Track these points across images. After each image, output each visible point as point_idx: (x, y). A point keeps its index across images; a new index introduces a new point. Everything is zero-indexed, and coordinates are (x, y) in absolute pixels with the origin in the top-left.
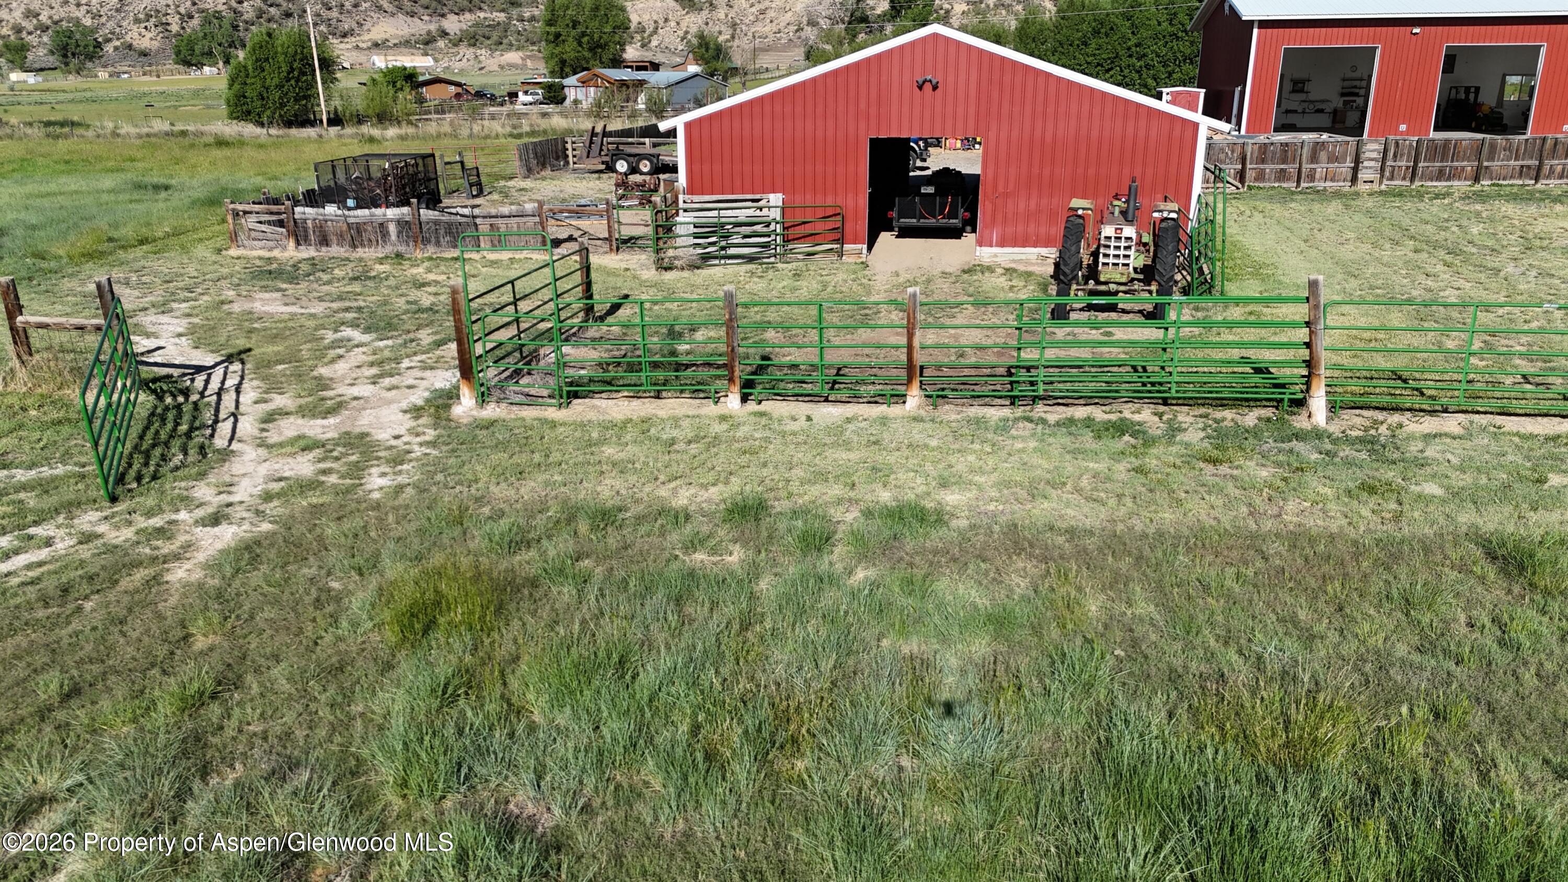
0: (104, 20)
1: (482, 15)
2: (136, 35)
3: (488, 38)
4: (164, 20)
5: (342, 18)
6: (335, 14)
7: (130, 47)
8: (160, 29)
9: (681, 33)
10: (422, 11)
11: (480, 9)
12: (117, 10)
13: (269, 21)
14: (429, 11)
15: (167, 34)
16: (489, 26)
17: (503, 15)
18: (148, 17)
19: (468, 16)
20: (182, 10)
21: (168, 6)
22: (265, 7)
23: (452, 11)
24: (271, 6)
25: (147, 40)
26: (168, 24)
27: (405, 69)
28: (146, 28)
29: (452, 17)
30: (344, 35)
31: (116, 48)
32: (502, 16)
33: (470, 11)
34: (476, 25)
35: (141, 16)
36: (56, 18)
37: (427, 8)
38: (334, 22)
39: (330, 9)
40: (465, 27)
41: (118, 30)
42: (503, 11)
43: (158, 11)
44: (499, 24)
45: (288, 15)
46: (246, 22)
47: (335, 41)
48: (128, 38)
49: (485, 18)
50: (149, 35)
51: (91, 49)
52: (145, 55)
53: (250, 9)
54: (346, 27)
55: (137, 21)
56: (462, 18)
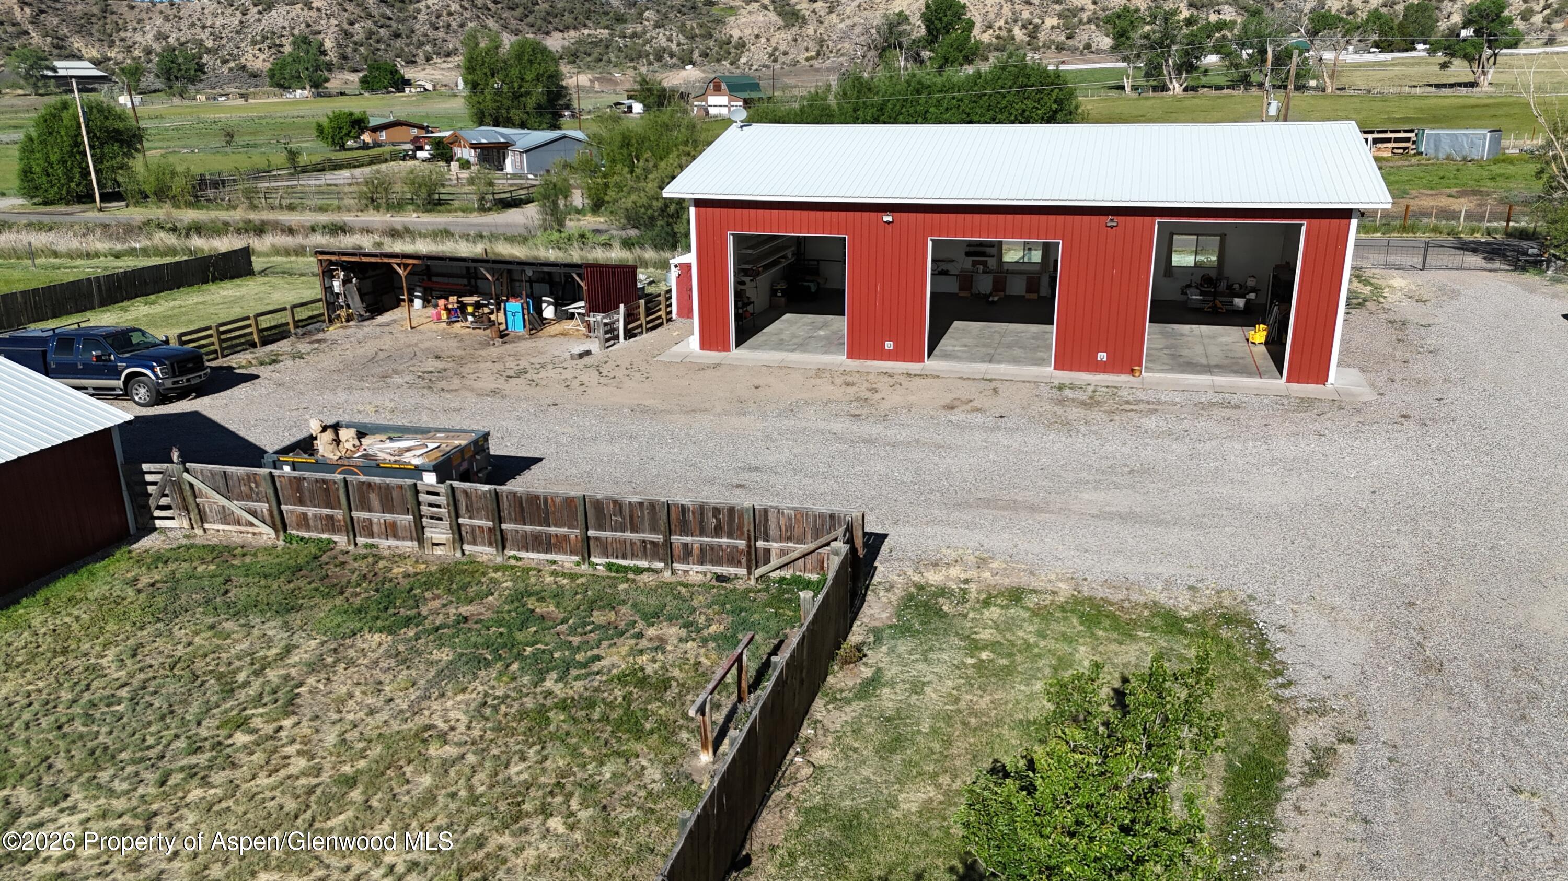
0: (224, 41)
1: (586, 32)
2: (250, 57)
3: (589, 55)
4: (278, 42)
5: (448, 38)
6: (441, 34)
7: (244, 68)
8: (273, 50)
9: (770, 49)
10: (527, 28)
11: (585, 25)
12: (237, 32)
13: (378, 42)
14: (534, 29)
15: (279, 55)
16: (591, 43)
17: (607, 31)
18: (265, 38)
19: (572, 33)
20: (296, 32)
21: (284, 28)
22: (375, 29)
23: (557, 29)
24: (381, 27)
25: (260, 61)
26: (281, 46)
27: (351, 114)
28: (260, 49)
29: (557, 35)
30: (448, 55)
31: (231, 69)
32: (605, 33)
33: (575, 28)
34: (579, 42)
35: (258, 38)
36: (183, 40)
37: (532, 26)
38: (439, 42)
39: (437, 29)
40: (567, 44)
41: (235, 52)
42: (606, 27)
43: (274, 33)
44: (601, 40)
45: (397, 35)
46: (355, 43)
47: (439, 61)
48: (243, 60)
49: (589, 35)
50: (262, 57)
51: (192, 72)
52: (255, 77)
53: (360, 31)
54: (451, 46)
55: (254, 43)
56: (566, 35)
